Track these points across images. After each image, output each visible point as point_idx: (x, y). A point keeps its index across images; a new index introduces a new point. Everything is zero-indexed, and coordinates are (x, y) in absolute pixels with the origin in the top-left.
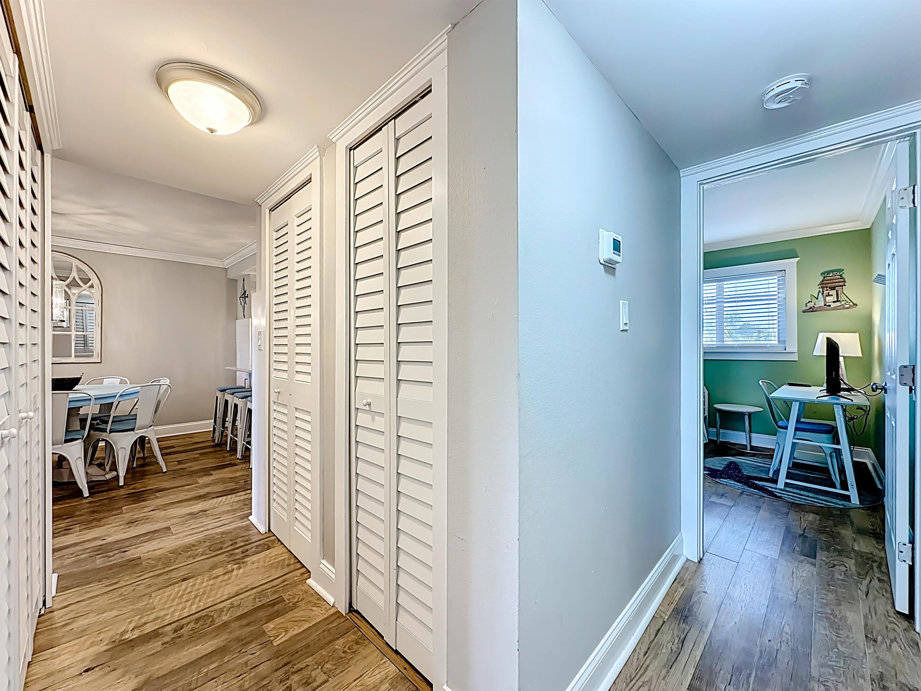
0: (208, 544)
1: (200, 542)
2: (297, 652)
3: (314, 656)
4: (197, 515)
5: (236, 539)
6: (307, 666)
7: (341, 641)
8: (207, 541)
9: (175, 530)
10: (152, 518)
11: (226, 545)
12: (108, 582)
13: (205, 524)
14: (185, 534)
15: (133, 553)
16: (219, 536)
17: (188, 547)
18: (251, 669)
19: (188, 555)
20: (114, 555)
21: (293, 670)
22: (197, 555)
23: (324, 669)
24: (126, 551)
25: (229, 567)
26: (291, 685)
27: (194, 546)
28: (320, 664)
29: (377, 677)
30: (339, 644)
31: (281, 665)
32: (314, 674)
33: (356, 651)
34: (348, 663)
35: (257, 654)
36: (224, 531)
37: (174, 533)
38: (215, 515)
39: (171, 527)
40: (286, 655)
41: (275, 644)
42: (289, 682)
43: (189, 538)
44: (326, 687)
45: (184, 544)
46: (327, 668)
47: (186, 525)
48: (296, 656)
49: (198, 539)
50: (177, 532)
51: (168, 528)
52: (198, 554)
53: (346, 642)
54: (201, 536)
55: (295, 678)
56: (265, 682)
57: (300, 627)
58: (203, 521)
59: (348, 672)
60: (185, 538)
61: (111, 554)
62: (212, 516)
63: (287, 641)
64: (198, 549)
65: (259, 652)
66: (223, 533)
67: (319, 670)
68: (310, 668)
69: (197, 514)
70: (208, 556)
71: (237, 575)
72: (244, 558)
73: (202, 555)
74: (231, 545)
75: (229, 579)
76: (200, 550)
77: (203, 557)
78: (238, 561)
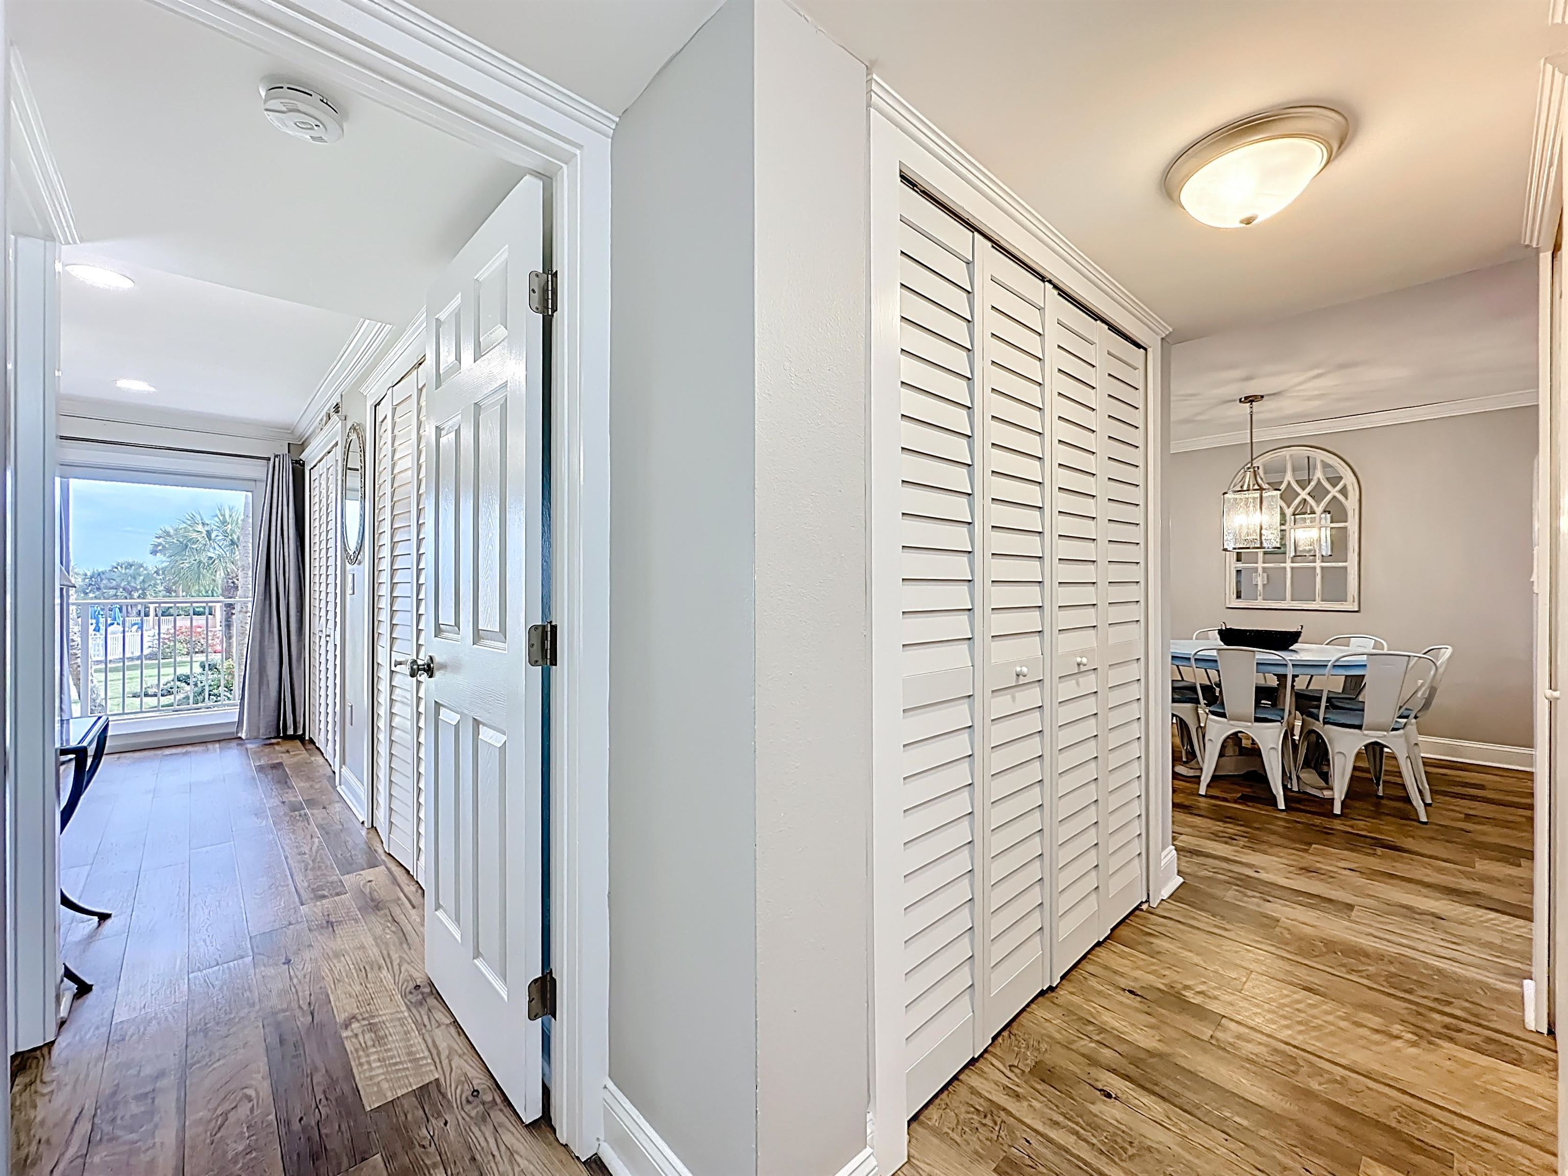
1: (1381, 957)
4: (1417, 916)
5: (1456, 998)
8: (1397, 965)
9: (1358, 916)
10: (1341, 880)
11: (1425, 994)
13: (1421, 937)
14: (1370, 930)
15: (1274, 908)
16: (1425, 971)
17: (1356, 952)
19: (1344, 962)
20: (1251, 897)
22: (1358, 972)
24: (1269, 901)
25: (1396, 1029)
27: (1367, 955)
36: (1445, 970)
37: (1352, 918)
38: (1456, 936)
39: (1355, 907)
43: (1370, 941)
45: (1353, 944)
47: (1382, 919)
49: (1384, 952)
50: (1358, 920)
52: (1361, 971)
54: (1393, 949)
60: (1363, 936)
61: (1250, 893)
66: (1440, 971)
70: (1375, 986)
71: (1398, 1050)
72: (1440, 1036)
73: (1368, 977)
74: (1436, 999)
75: (1377, 1043)
76: (1370, 968)
77: (1365, 982)
78: (1422, 1032)
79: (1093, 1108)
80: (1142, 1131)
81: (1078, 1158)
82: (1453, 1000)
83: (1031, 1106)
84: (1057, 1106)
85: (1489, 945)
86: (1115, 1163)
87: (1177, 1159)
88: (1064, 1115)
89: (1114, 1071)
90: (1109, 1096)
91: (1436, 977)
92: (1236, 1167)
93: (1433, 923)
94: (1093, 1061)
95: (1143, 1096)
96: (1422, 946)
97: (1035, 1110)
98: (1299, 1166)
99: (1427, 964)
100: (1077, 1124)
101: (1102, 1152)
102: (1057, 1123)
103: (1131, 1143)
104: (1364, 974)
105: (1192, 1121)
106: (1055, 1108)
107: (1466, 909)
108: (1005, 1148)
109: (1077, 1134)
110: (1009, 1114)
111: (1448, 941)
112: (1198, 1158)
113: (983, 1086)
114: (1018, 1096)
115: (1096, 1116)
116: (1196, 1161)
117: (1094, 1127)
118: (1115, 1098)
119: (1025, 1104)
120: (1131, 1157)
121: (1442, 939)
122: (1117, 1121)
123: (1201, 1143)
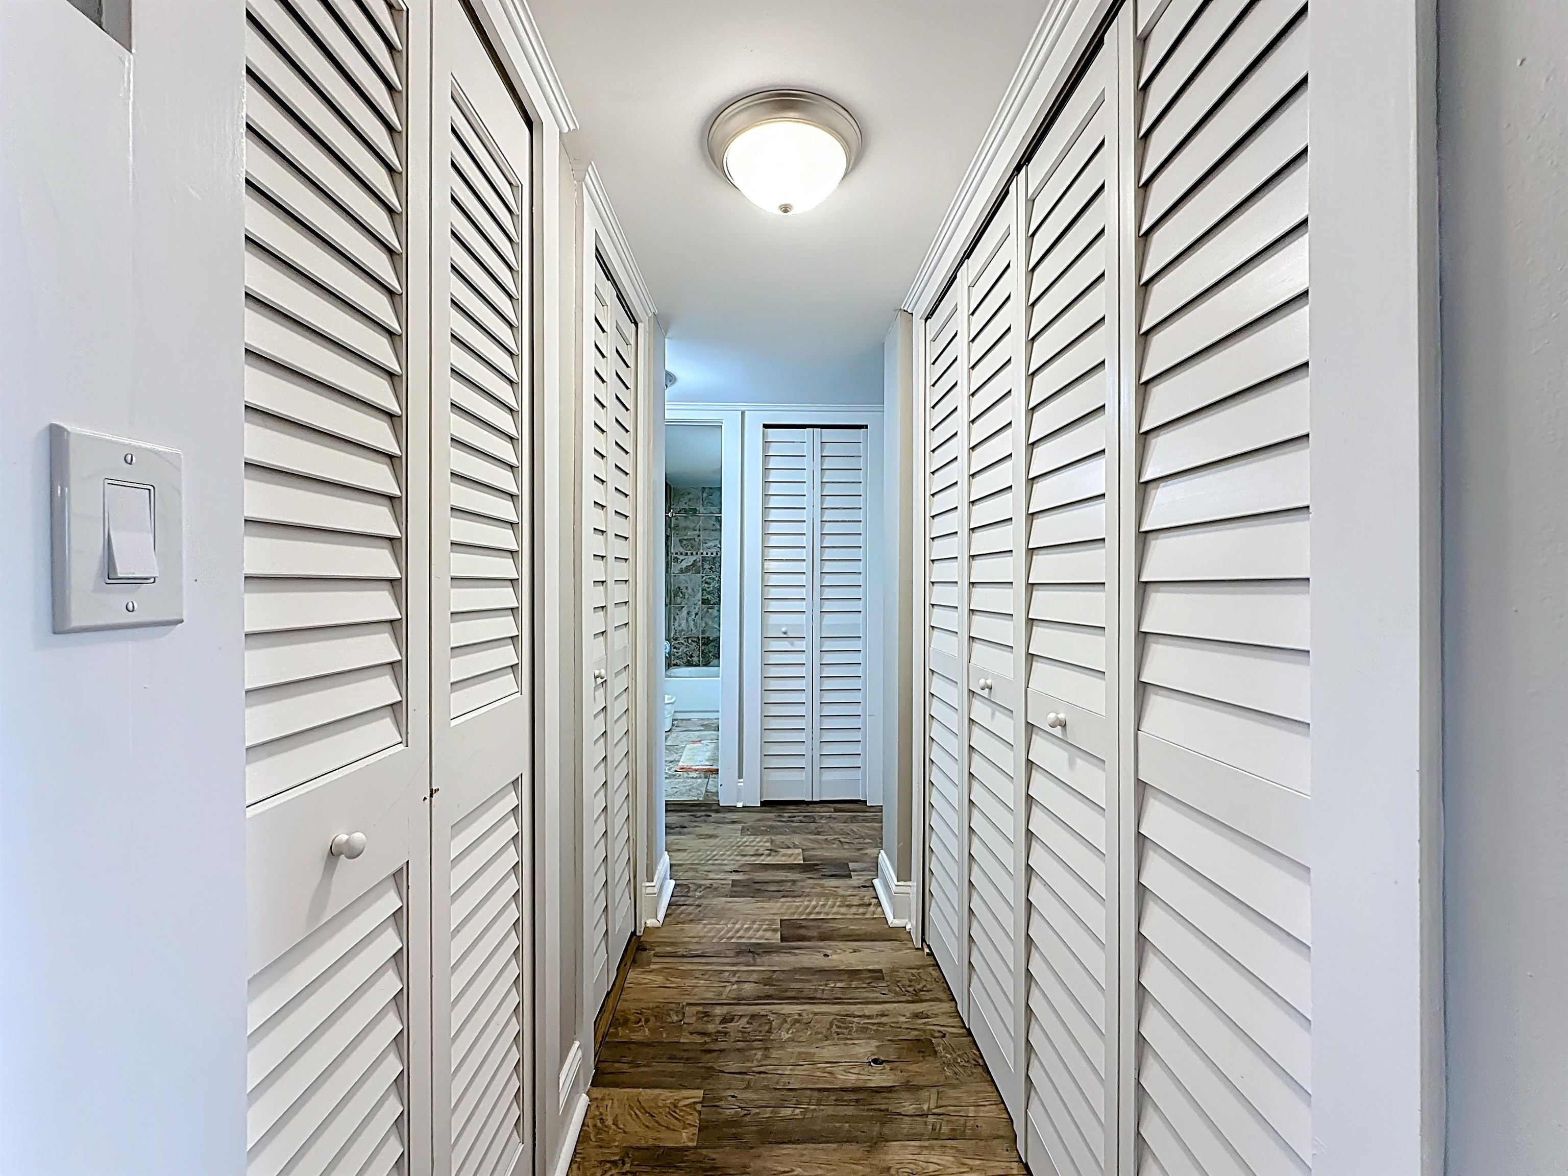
2: (687, 1059)
3: (676, 1040)
6: (691, 1033)
7: (636, 1037)
18: (745, 1073)
21: (707, 1039)
23: (680, 1017)
26: (720, 1024)
28: (678, 1027)
29: (649, 977)
30: (643, 1034)
31: (715, 1054)
32: (692, 1020)
33: (638, 1013)
34: (657, 1007)
35: (730, 1093)
40: (700, 1064)
41: (700, 1093)
42: (720, 1028)
44: (694, 1000)
46: (677, 1016)
48: (691, 1055)
53: (634, 1031)
55: (711, 1028)
56: (741, 1045)
57: (656, 1098)
59: (665, 999)
63: (686, 1088)
65: (725, 1094)
67: (686, 1021)
68: (691, 1029)
79: (875, 1043)
80: (837, 1048)
81: (855, 1004)
83: (904, 1016)
84: (893, 1027)
86: (838, 1015)
87: (809, 1043)
88: (885, 1024)
89: (890, 1089)
90: (875, 1061)
92: (776, 1063)
94: (909, 1087)
95: (857, 1080)
97: (900, 1015)
98: (739, 1097)
100: (874, 1024)
101: (847, 1015)
102: (883, 1015)
103: (838, 1034)
105: (815, 1083)
106: (893, 1025)
108: (889, 983)
109: (868, 1017)
110: (908, 1002)
112: (800, 1053)
113: (937, 1007)
114: (917, 1016)
115: (869, 1038)
116: (799, 1050)
117: (864, 1029)
118: (870, 1062)
119: (908, 1015)
120: (831, 1024)
122: (855, 1044)
123: (802, 1067)
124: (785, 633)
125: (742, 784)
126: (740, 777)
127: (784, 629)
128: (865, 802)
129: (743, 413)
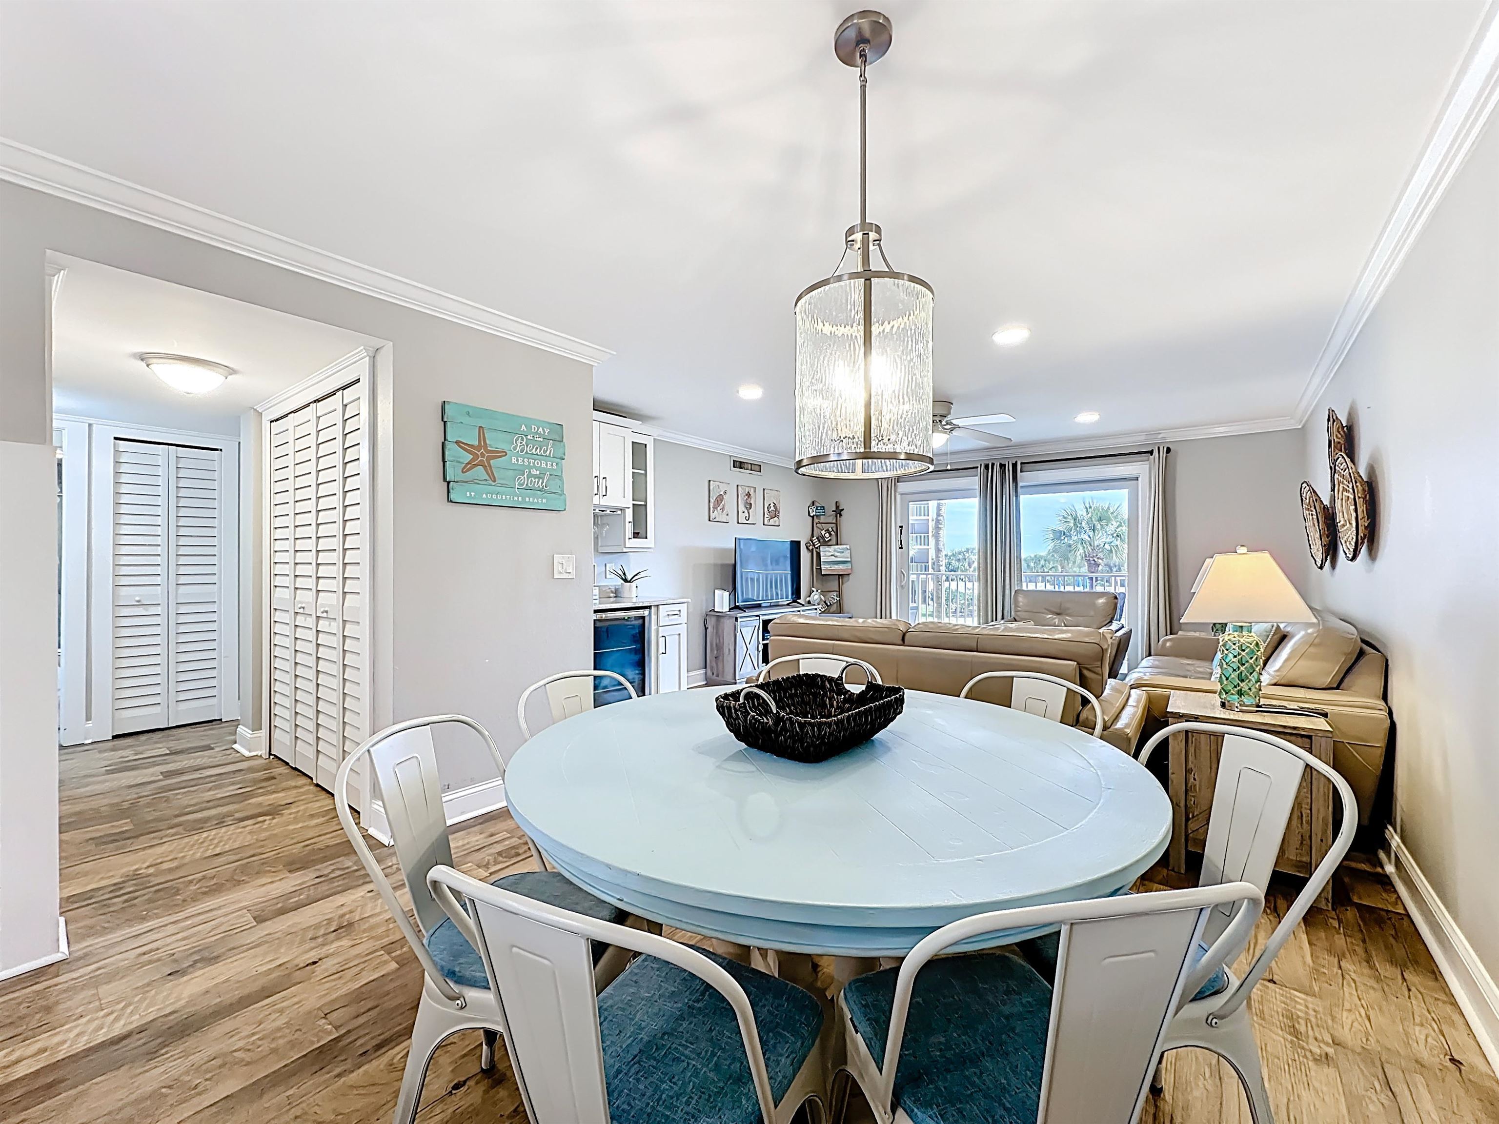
0: (178, 897)
1: (194, 900)
4: (196, 957)
5: (123, 908)
8: (180, 902)
9: (242, 916)
10: (302, 942)
11: (146, 897)
12: (316, 847)
13: (180, 936)
14: (223, 911)
15: (306, 877)
16: (156, 911)
17: (215, 890)
19: (215, 880)
20: (333, 871)
22: (200, 880)
24: (317, 877)
25: (151, 870)
27: (205, 893)
36: (141, 923)
37: (245, 911)
38: (150, 962)
39: (255, 923)
43: (213, 904)
45: (222, 894)
47: (223, 928)
49: (197, 903)
50: (240, 913)
51: (260, 919)
52: (197, 883)
54: (191, 911)
58: (184, 942)
60: (222, 904)
61: (338, 873)
62: (159, 960)
64: (198, 889)
66: (144, 919)
69: (196, 962)
70: (181, 880)
71: (143, 863)
72: (124, 882)
73: (191, 882)
74: (136, 898)
75: (157, 859)
76: (195, 888)
77: (190, 878)
78: (136, 877)
82: (124, 906)
85: (110, 977)
91: (145, 913)
93: (176, 961)
96: (171, 929)
99: (158, 918)
104: (195, 881)
107: (152, 1013)
111: (151, 951)
121: (158, 949)
124: (138, 601)
125: (91, 725)
126: (88, 718)
127: (137, 599)
128: (221, 720)
129: (90, 425)
